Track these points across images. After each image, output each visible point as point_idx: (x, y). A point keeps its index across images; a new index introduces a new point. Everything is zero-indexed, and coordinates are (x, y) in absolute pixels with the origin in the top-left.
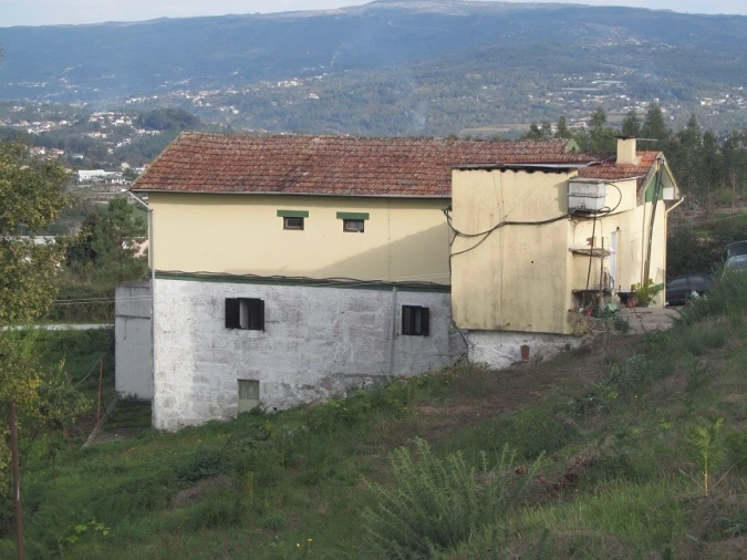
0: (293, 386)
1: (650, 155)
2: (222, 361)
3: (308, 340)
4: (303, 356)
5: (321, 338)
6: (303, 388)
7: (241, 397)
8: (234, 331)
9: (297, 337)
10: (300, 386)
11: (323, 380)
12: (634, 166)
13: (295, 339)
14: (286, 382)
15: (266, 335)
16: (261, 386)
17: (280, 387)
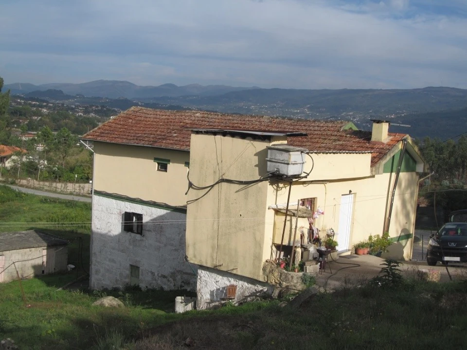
0: (156, 274)
1: (398, 137)
2: (122, 251)
3: (165, 245)
4: (162, 255)
5: (172, 245)
6: (161, 276)
7: (132, 276)
8: (129, 233)
9: (160, 242)
10: (160, 275)
11: (172, 273)
12: (383, 144)
13: (158, 244)
14: (153, 271)
15: (144, 239)
16: (140, 271)
17: (150, 274)
